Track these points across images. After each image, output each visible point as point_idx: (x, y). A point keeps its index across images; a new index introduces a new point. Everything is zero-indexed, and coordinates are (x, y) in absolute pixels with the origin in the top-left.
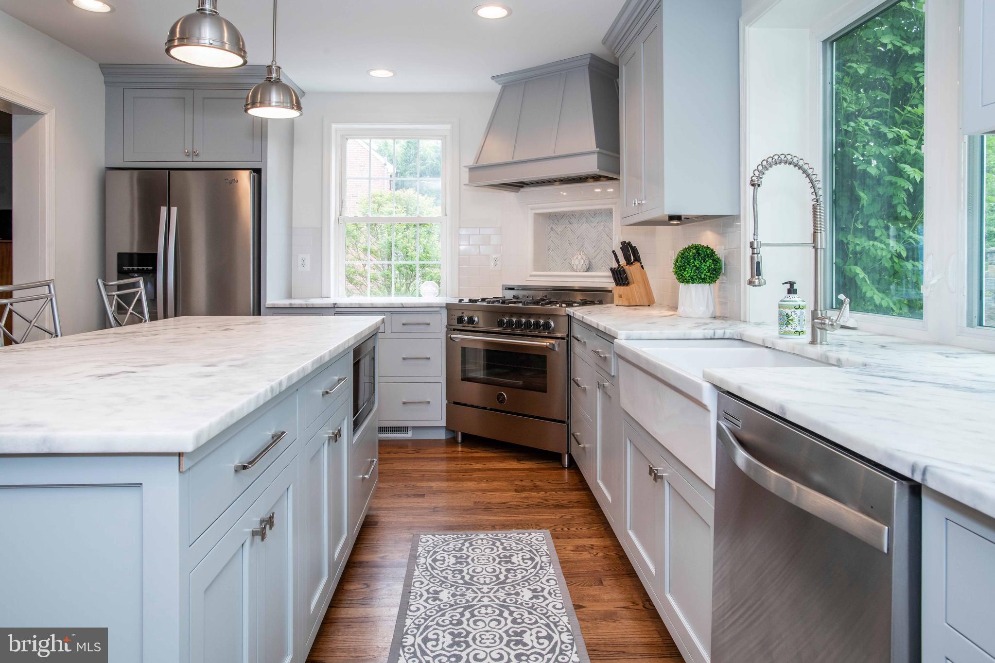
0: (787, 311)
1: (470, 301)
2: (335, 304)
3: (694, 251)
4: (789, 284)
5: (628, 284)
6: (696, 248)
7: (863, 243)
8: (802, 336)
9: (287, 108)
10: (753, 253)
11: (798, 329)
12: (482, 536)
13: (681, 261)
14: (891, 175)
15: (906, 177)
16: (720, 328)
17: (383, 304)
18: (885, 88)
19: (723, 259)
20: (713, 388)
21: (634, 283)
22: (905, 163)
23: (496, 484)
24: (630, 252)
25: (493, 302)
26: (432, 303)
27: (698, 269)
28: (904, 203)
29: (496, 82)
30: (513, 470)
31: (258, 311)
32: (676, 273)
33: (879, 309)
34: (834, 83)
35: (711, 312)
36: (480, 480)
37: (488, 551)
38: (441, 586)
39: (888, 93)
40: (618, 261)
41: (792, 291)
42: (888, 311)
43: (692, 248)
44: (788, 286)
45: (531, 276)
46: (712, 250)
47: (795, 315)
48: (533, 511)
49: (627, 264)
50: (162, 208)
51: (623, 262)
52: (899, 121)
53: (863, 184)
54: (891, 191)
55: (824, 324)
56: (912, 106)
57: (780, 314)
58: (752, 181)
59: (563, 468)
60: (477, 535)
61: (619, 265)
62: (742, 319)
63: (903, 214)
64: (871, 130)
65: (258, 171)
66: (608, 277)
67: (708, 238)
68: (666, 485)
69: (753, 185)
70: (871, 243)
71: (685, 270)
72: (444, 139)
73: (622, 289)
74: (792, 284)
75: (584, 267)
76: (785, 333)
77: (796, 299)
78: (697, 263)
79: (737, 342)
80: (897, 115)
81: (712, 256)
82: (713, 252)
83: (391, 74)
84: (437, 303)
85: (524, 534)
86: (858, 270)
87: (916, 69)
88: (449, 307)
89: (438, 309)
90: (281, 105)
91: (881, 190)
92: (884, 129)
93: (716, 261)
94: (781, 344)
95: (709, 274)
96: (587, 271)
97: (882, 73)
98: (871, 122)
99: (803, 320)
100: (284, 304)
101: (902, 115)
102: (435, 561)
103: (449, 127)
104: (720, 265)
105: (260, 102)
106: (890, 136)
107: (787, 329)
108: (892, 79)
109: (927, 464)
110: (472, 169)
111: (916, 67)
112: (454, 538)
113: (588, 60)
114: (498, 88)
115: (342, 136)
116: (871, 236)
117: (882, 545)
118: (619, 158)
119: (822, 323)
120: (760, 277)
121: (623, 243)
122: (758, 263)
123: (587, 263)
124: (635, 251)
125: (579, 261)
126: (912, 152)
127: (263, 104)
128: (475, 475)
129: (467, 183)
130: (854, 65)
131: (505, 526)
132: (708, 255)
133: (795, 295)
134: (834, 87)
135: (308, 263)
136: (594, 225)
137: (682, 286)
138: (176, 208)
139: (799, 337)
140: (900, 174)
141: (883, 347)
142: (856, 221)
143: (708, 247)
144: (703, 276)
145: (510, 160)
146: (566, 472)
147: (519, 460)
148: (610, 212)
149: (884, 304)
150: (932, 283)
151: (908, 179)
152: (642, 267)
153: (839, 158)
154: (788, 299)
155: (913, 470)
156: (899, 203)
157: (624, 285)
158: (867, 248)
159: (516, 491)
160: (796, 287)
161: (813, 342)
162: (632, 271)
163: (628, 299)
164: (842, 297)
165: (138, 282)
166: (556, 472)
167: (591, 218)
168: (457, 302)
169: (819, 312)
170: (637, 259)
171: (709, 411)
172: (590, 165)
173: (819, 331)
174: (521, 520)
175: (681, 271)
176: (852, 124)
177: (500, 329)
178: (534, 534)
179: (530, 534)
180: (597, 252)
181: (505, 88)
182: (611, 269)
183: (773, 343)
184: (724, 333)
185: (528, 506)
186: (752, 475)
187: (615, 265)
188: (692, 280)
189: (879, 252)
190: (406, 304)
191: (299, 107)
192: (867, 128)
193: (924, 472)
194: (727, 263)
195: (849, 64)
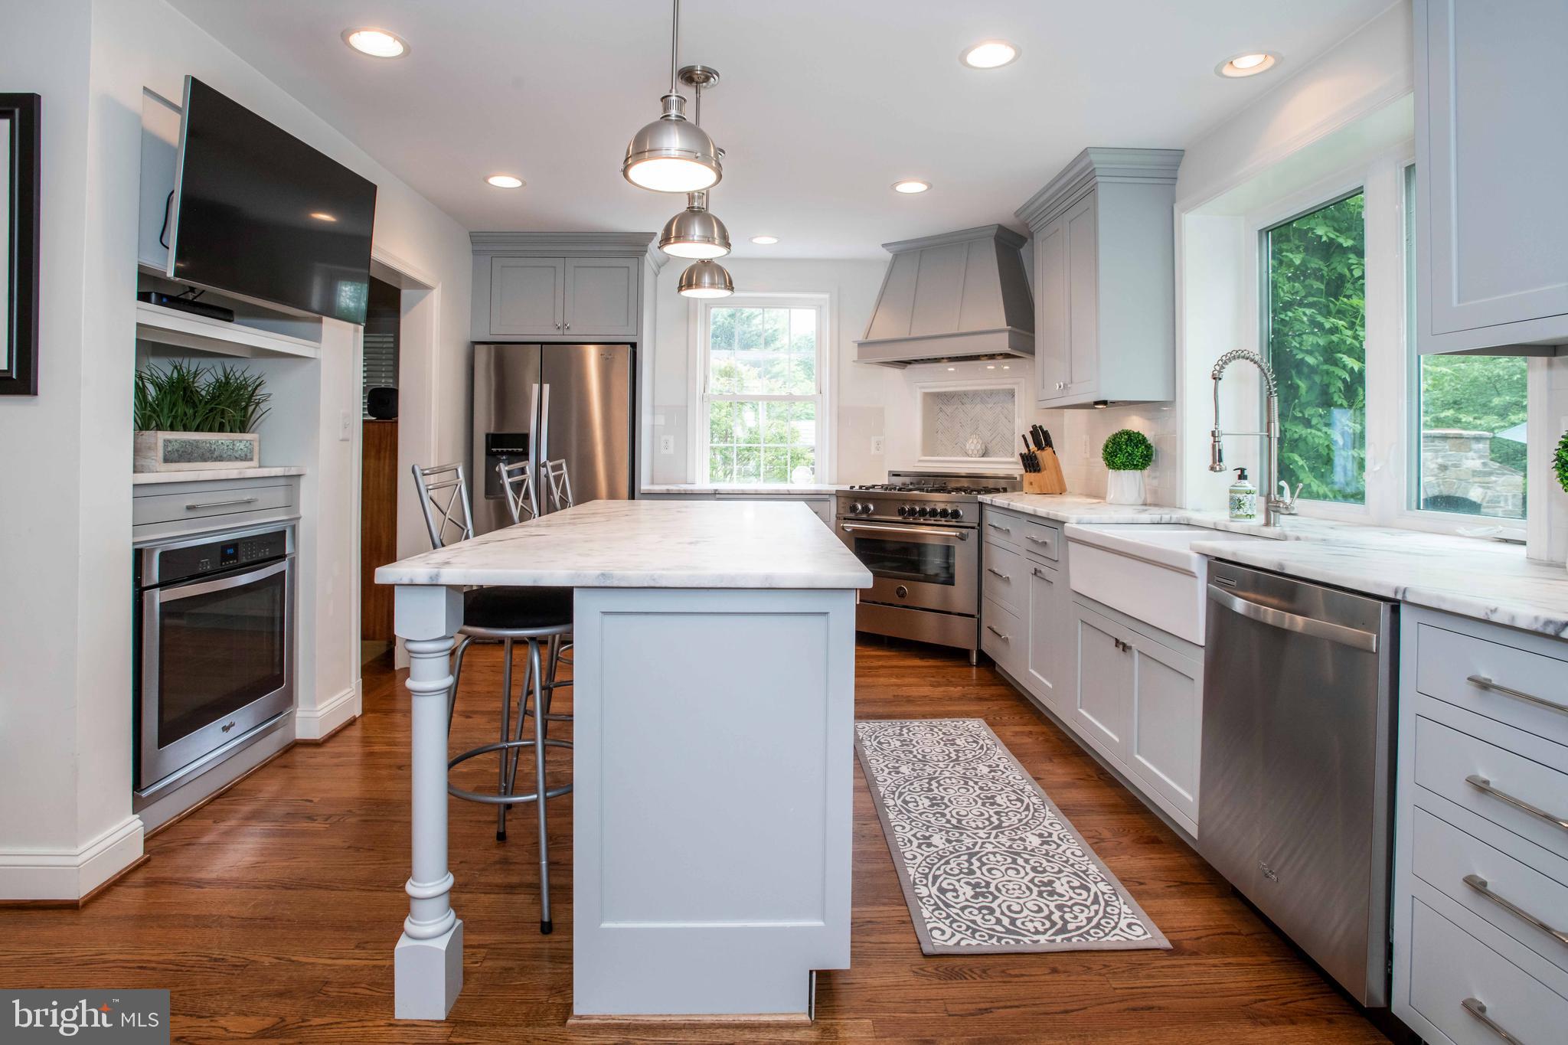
0: (1238, 495)
1: (861, 487)
2: (716, 490)
3: (1126, 437)
4: (1240, 471)
5: (1039, 471)
6: (1127, 434)
7: (1300, 430)
8: (1253, 520)
9: (721, 288)
10: (1215, 442)
11: (1249, 513)
12: (917, 724)
13: (1112, 447)
14: (1327, 364)
15: (1341, 365)
16: (1155, 514)
17: (768, 490)
18: (1321, 278)
19: (1153, 444)
20: (1201, 556)
21: (1045, 469)
22: (1340, 352)
23: (907, 680)
24: (1041, 438)
25: (890, 490)
26: (820, 491)
27: (1130, 455)
28: (1340, 391)
29: (887, 250)
30: (919, 667)
31: (632, 496)
32: (1106, 459)
33: (1317, 496)
34: (1270, 271)
35: (1143, 498)
36: (891, 676)
37: (929, 735)
38: (897, 762)
39: (1322, 283)
40: (1027, 446)
41: (1242, 476)
42: (1325, 497)
43: (1124, 433)
44: (1239, 472)
45: (920, 461)
46: (1143, 436)
47: (1246, 499)
48: (957, 703)
49: (1038, 450)
50: (534, 385)
51: (1032, 447)
52: (1334, 311)
53: (1299, 373)
54: (1326, 380)
55: (1279, 507)
56: (1345, 296)
57: (1232, 499)
58: (1213, 375)
59: (971, 665)
60: (911, 723)
61: (1029, 450)
62: (1178, 506)
63: (1339, 403)
64: (1308, 320)
65: (634, 345)
66: (1016, 463)
67: (1136, 423)
68: (1136, 654)
69: (1214, 379)
70: (1309, 430)
71: (1116, 456)
72: (819, 308)
73: (1033, 476)
74: (1242, 470)
75: (981, 452)
76: (1237, 516)
77: (1247, 485)
78: (1129, 449)
79: (1185, 527)
80: (1331, 305)
81: (1144, 442)
82: (1144, 439)
83: (775, 241)
84: (826, 491)
85: (958, 722)
86: (1297, 457)
87: (1350, 261)
88: (839, 495)
89: (827, 497)
90: (713, 285)
91: (1317, 379)
92: (1320, 319)
93: (1148, 447)
94: (1235, 526)
95: (1141, 460)
96: (983, 456)
97: (1316, 263)
98: (1308, 311)
99: (1255, 504)
100: (661, 490)
101: (1336, 305)
102: (880, 743)
103: (826, 296)
104: (1152, 451)
105: (696, 284)
106: (1327, 326)
107: (1238, 513)
108: (1326, 269)
109: (1406, 586)
110: (861, 345)
111: (1350, 258)
112: (889, 726)
113: (995, 231)
114: (889, 256)
115: (706, 305)
116: (1308, 423)
117: (1372, 648)
118: (1034, 338)
119: (1276, 506)
120: (1221, 464)
121: (1034, 427)
122: (1220, 451)
123: (983, 447)
124: (1046, 434)
125: (973, 444)
126: (1348, 343)
127: (698, 285)
128: (881, 671)
129: (856, 359)
130: (1289, 254)
131: (935, 716)
132: (1140, 441)
133: (1246, 481)
134: (1270, 276)
135: (671, 445)
136: (990, 406)
137: (1112, 474)
138: (548, 385)
139: (1250, 520)
140: (1336, 363)
141: (1332, 528)
142: (1294, 409)
143: (1138, 433)
144: (1135, 463)
145: (907, 336)
146: (974, 670)
147: (922, 658)
148: (1011, 394)
149: (1321, 492)
150: (1375, 469)
151: (1344, 367)
152: (1054, 452)
153: (1276, 346)
154: (1239, 484)
155: (1396, 593)
156: (1335, 392)
157: (1035, 471)
158: (1304, 436)
159: (931, 686)
160: (1246, 473)
161: (1267, 524)
162: (1044, 456)
163: (1040, 487)
164: (1283, 483)
165: (561, 465)
166: (965, 669)
167: (988, 399)
168: (849, 489)
169: (1272, 496)
170: (1049, 444)
171: (1195, 577)
172: (1002, 343)
173: (1272, 513)
174: (949, 711)
175: (1112, 457)
176: (1290, 314)
177: (900, 518)
178: (968, 723)
179: (964, 723)
180: (993, 436)
181: (896, 256)
182: (1021, 454)
183: (1226, 527)
184: (1171, 518)
185: (951, 699)
186: (1252, 615)
187: (1025, 451)
188: (1124, 466)
189: (1317, 440)
190: (793, 490)
191: (732, 289)
192: (1305, 319)
193: (1404, 592)
194: (1159, 449)
195: (1284, 254)
